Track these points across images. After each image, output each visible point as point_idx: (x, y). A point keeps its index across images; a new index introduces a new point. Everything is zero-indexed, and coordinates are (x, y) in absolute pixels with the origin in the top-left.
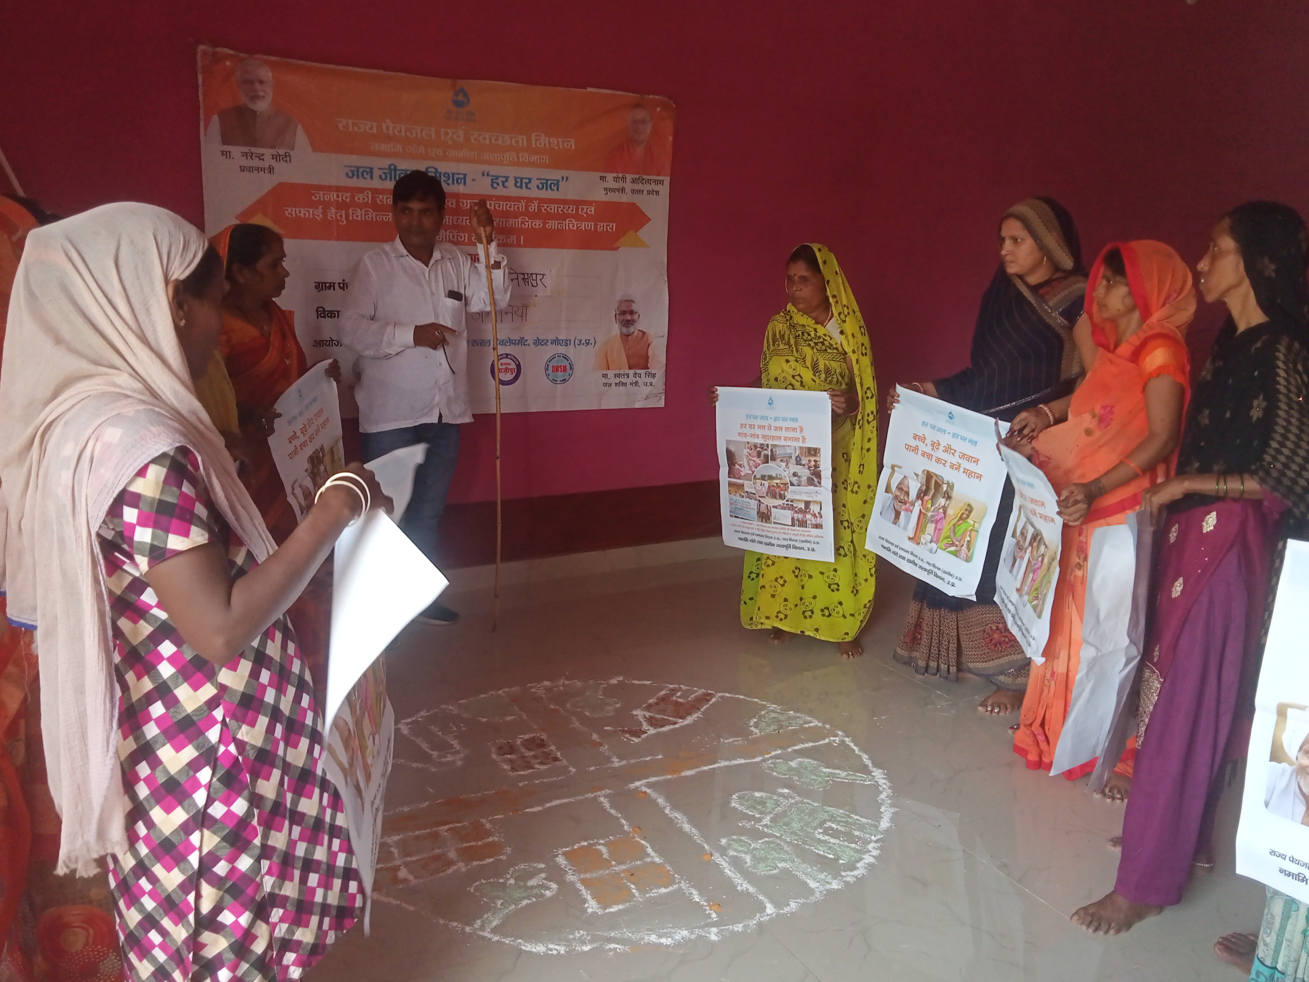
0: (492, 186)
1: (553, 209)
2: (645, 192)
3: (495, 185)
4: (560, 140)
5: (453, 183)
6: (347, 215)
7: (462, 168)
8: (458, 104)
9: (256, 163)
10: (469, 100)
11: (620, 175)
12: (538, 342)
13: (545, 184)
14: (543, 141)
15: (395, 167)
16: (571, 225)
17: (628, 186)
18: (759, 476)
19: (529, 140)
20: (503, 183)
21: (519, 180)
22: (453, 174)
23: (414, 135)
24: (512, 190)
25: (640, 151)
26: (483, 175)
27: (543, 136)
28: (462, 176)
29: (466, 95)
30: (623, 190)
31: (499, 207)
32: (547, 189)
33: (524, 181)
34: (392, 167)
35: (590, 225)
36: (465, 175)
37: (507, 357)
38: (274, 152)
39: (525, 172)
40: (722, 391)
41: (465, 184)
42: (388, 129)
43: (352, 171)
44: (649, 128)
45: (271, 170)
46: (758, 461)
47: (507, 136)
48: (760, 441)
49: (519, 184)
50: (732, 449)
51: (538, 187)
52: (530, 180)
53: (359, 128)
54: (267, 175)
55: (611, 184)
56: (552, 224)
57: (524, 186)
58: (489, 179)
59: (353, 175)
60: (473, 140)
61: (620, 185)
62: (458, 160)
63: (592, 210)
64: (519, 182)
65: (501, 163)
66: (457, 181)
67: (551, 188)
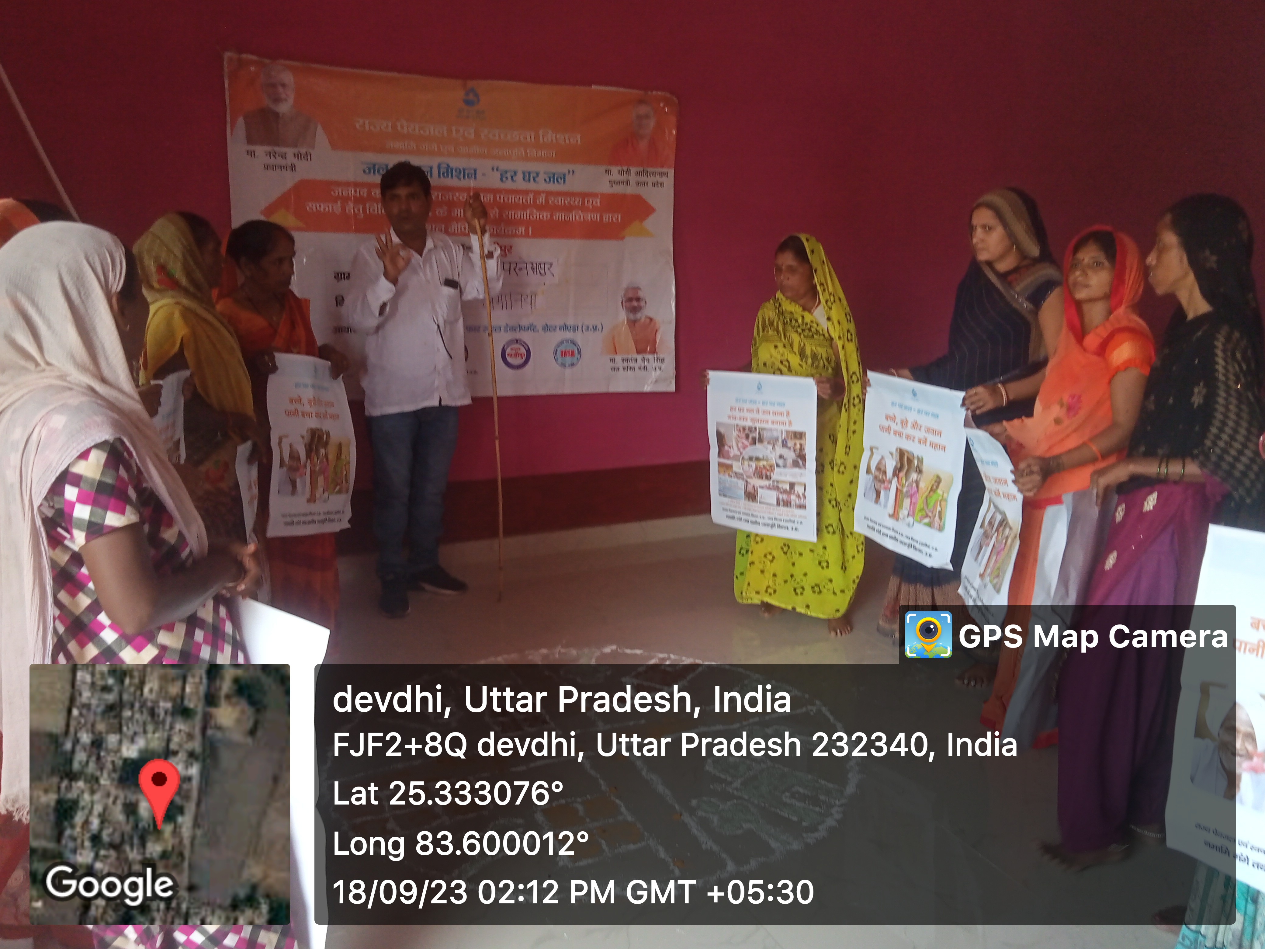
0: (501, 179)
1: (560, 201)
2: (650, 184)
3: (504, 179)
4: (567, 136)
5: (464, 178)
6: (364, 209)
7: (473, 163)
8: (468, 102)
9: (279, 161)
10: (479, 100)
11: (625, 168)
12: (547, 328)
13: (552, 178)
14: (550, 136)
16: (577, 216)
17: (633, 178)
18: (746, 457)
19: (537, 137)
20: (512, 177)
21: (527, 174)
22: (464, 169)
23: (428, 133)
24: (520, 184)
25: (643, 145)
26: (493, 169)
27: (551, 132)
28: (472, 171)
29: (476, 95)
30: (627, 182)
31: (508, 200)
32: (554, 182)
33: (532, 175)
35: (596, 217)
36: (475, 171)
37: (517, 343)
38: (296, 150)
39: (532, 167)
40: (713, 375)
42: (402, 127)
43: (367, 167)
44: (652, 123)
45: (293, 167)
46: (746, 443)
47: (516, 133)
48: (748, 424)
49: (527, 178)
50: (722, 430)
51: (545, 180)
52: (538, 174)
53: (375, 127)
54: (289, 173)
55: (616, 176)
56: (559, 216)
57: (532, 179)
58: (499, 173)
59: (368, 171)
60: (483, 137)
61: (624, 177)
62: (468, 156)
63: (598, 202)
64: (527, 176)
65: (509, 158)
66: (468, 176)
67: (558, 181)
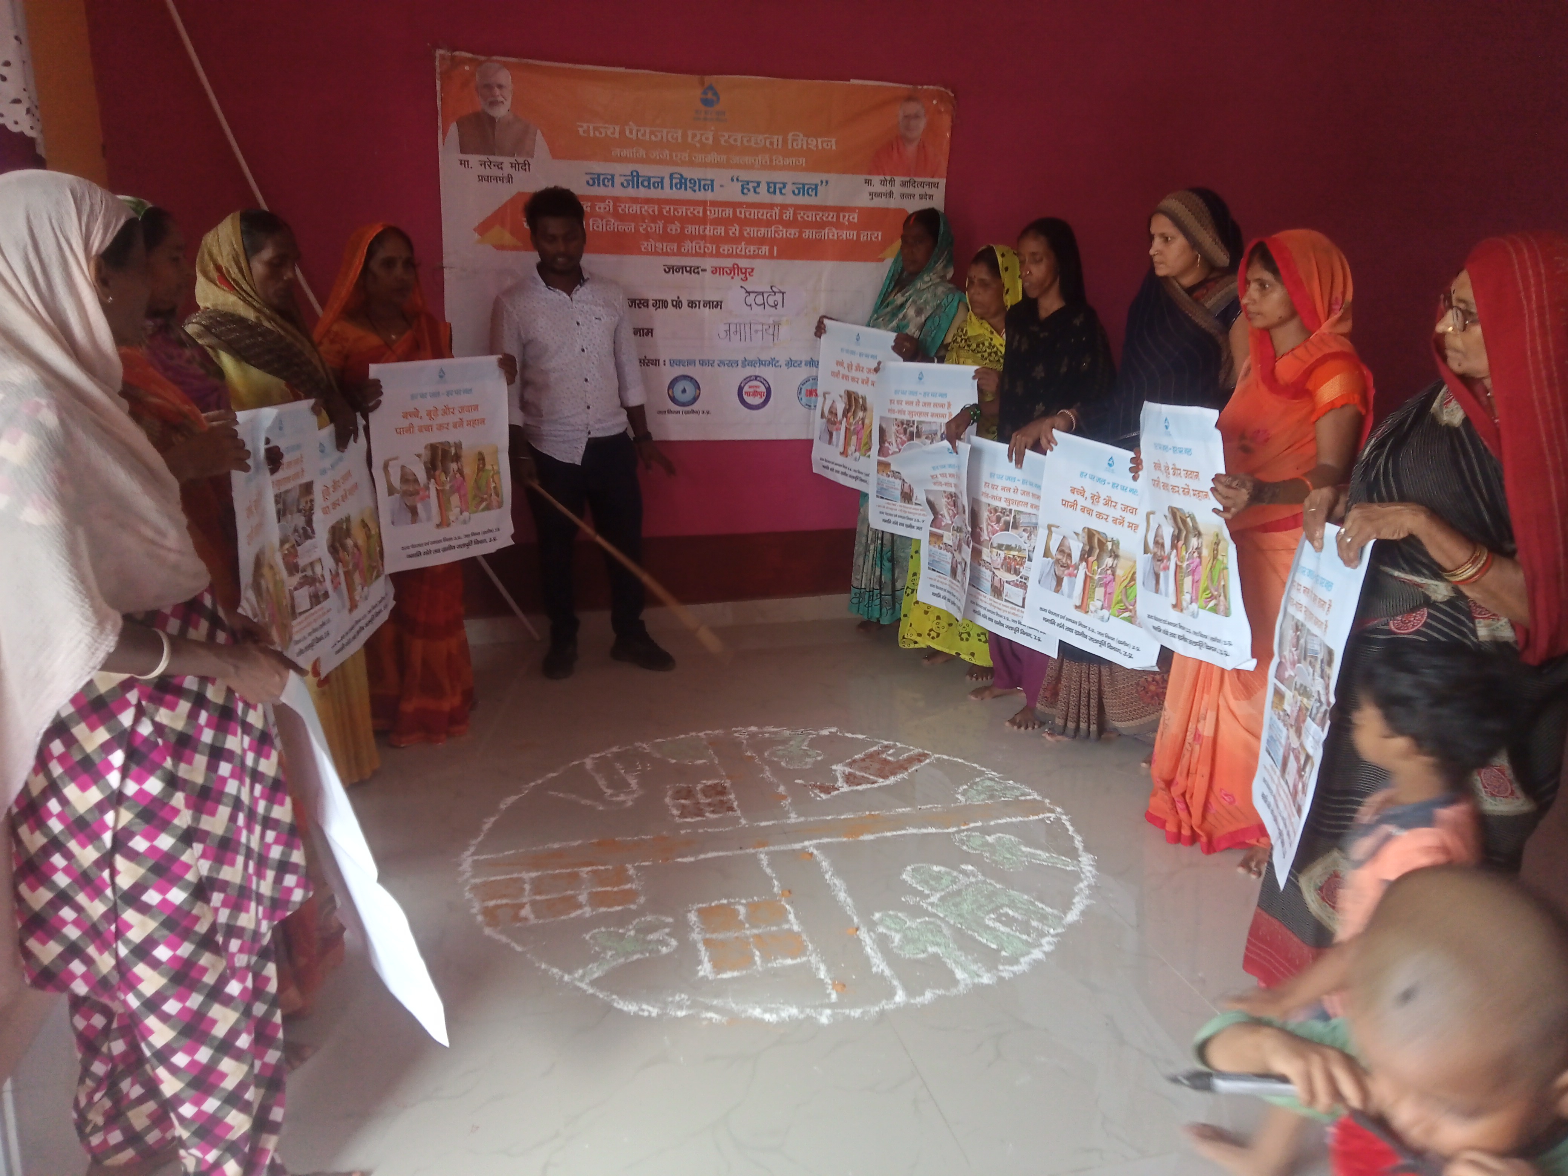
0: (743, 193)
1: (810, 216)
2: (917, 197)
3: (745, 191)
4: (820, 140)
5: (700, 190)
8: (706, 102)
9: (495, 171)
10: (718, 99)
11: (888, 178)
12: (790, 363)
13: (802, 189)
14: (800, 141)
15: (637, 172)
16: (830, 234)
17: (897, 189)
19: (785, 141)
20: (755, 189)
21: (772, 185)
22: (699, 180)
23: (659, 138)
24: (764, 196)
25: (911, 149)
26: (732, 180)
27: (801, 135)
28: (709, 182)
29: (715, 94)
30: (891, 194)
31: (750, 215)
32: (804, 194)
33: (778, 186)
34: (635, 174)
35: (853, 234)
36: (712, 181)
37: (756, 379)
38: (513, 160)
39: (779, 176)
41: (712, 190)
42: (631, 132)
43: (593, 179)
44: (922, 124)
45: (511, 179)
47: (761, 137)
49: (772, 190)
51: (793, 192)
52: (784, 185)
53: (601, 133)
54: (506, 185)
55: (877, 187)
56: (808, 234)
57: (778, 191)
58: (740, 184)
59: (594, 182)
60: (722, 142)
61: (887, 189)
62: (705, 165)
63: (855, 217)
64: (772, 187)
65: (751, 167)
66: (704, 188)
67: (808, 194)
